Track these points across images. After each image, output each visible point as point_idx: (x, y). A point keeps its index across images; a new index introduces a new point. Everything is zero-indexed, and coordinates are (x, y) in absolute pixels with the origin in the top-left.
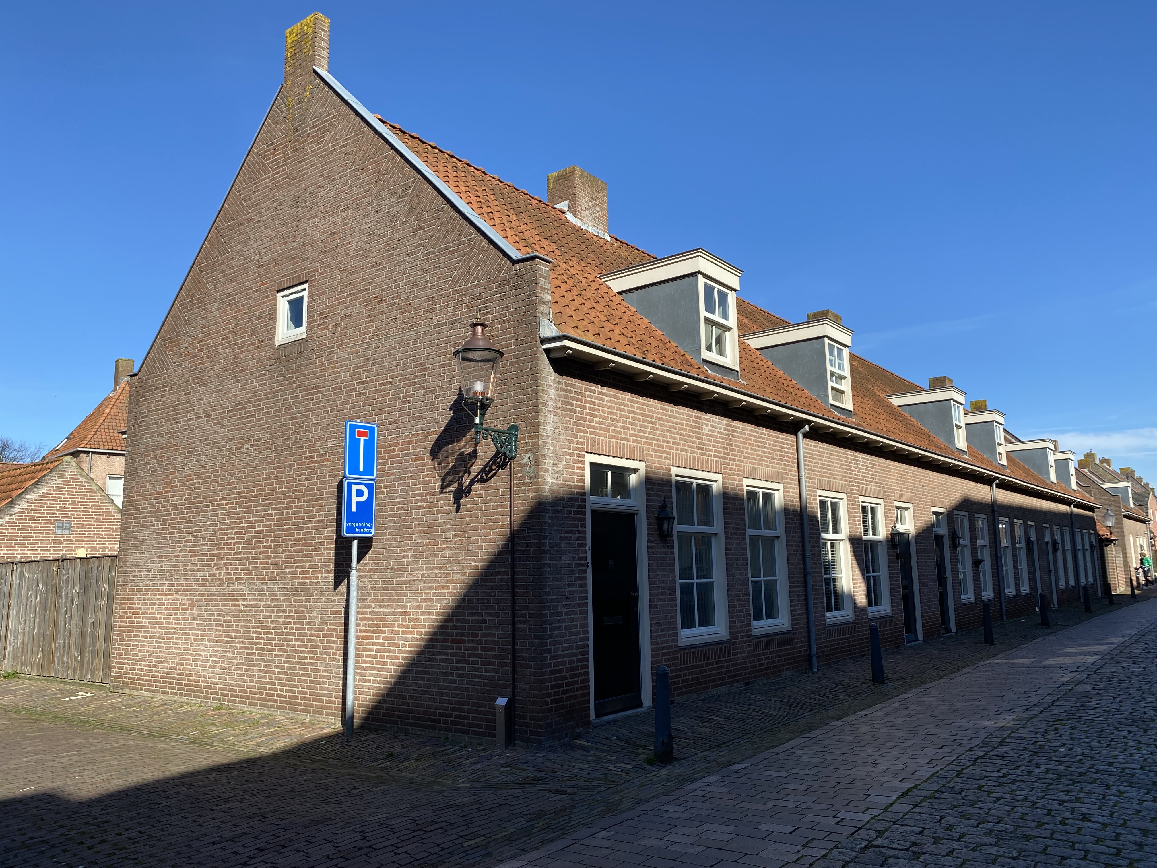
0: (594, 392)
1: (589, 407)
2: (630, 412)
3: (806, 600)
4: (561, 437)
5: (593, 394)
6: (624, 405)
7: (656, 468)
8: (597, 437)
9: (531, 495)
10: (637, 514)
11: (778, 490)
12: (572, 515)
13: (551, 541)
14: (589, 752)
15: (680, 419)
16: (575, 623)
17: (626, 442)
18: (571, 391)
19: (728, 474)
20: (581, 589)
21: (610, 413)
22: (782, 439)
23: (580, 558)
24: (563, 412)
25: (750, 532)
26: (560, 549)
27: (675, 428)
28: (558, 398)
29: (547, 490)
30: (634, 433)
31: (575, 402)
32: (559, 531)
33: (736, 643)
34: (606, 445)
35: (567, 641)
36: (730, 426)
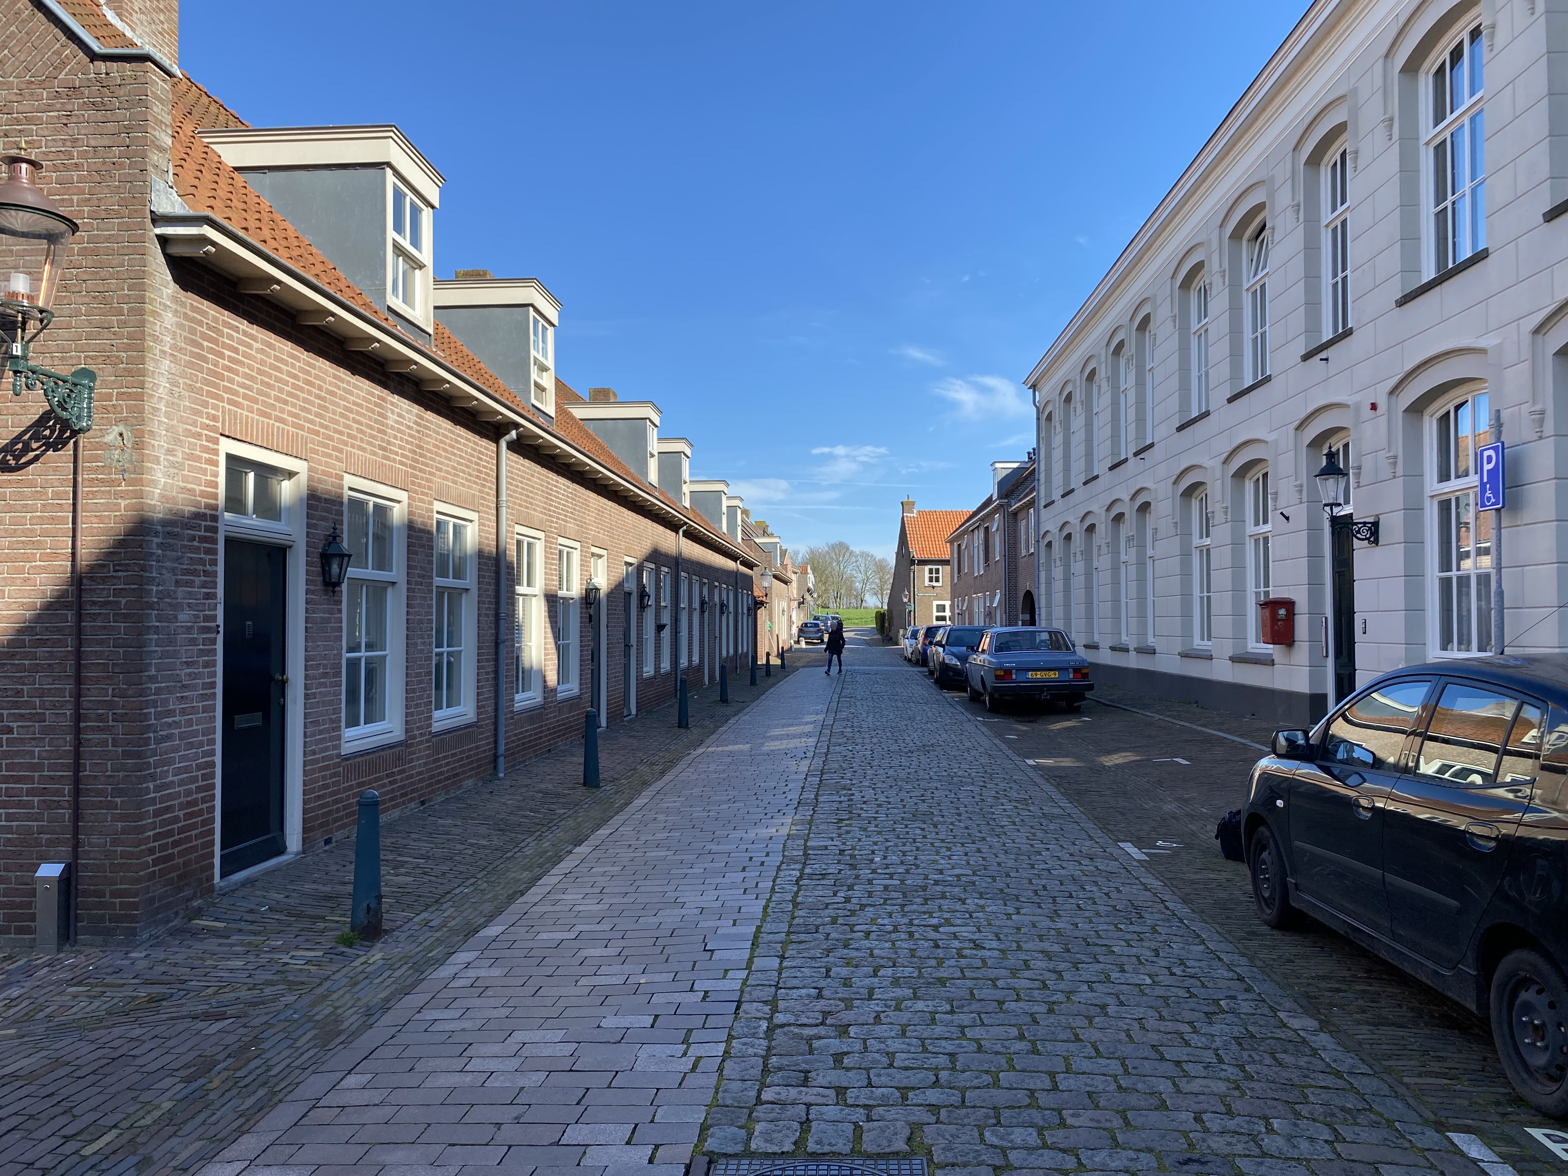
0: (236, 329)
1: (229, 357)
2: (290, 374)
3: (496, 678)
4: (182, 403)
5: (235, 334)
6: (281, 361)
7: (324, 473)
8: (239, 411)
9: (123, 503)
10: (290, 547)
11: (471, 521)
12: (196, 543)
13: (161, 588)
14: (228, 937)
15: (358, 396)
16: (195, 727)
17: (281, 425)
18: (200, 324)
19: (416, 492)
20: (206, 670)
21: (260, 372)
22: (481, 446)
23: (207, 619)
24: (187, 358)
25: (438, 581)
26: (174, 601)
27: (351, 411)
28: (179, 331)
29: (156, 496)
30: (294, 410)
31: (206, 344)
32: (173, 570)
33: (412, 745)
34: (252, 426)
35: (183, 758)
36: (421, 418)
